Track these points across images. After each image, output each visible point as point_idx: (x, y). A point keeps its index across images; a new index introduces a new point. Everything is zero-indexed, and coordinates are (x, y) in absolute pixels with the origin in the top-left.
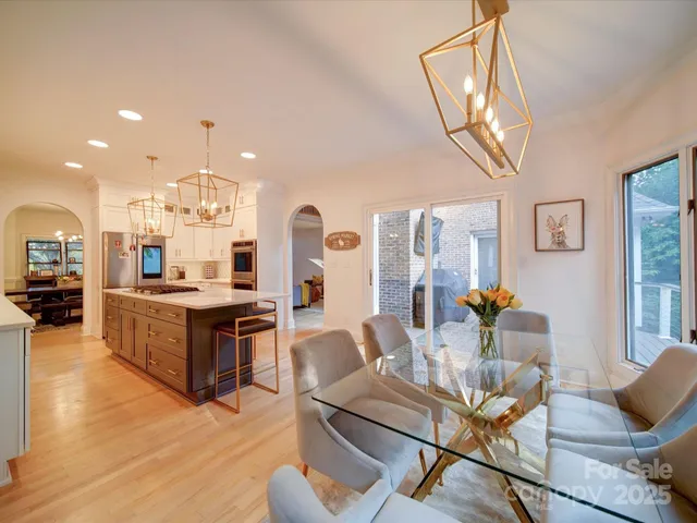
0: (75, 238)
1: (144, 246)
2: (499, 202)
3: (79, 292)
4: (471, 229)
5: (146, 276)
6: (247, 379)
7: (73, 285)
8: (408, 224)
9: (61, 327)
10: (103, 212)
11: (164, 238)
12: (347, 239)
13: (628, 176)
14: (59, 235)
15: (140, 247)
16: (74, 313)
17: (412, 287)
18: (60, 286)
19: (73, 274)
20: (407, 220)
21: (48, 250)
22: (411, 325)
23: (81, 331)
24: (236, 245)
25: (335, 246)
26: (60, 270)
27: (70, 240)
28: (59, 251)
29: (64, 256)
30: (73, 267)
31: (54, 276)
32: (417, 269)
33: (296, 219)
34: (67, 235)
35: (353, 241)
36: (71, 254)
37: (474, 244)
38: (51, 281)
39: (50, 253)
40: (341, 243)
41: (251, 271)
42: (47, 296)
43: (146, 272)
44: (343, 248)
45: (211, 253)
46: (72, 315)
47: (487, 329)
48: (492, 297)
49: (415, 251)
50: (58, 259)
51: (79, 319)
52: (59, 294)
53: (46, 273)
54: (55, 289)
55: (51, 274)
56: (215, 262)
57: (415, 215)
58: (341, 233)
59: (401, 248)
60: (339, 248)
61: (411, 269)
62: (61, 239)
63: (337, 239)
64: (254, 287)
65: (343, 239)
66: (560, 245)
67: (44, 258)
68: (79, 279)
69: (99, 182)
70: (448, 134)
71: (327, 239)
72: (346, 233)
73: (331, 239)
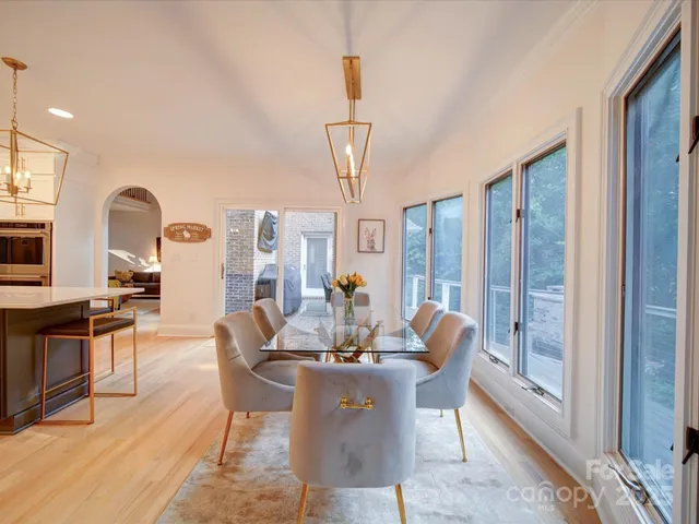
2: (336, 214)
4: (303, 230)
6: (83, 390)
8: (253, 221)
12: (195, 231)
13: (405, 209)
17: (255, 279)
20: (252, 217)
25: (178, 238)
32: (260, 263)
33: (114, 201)
35: (203, 234)
37: (304, 242)
40: (187, 235)
41: (39, 264)
44: (189, 241)
47: (348, 300)
48: (353, 279)
49: (259, 247)
57: (260, 215)
58: (186, 224)
59: (245, 243)
60: (183, 240)
61: (255, 263)
63: (182, 230)
65: (189, 231)
66: (372, 250)
70: (339, 178)
71: (167, 229)
72: (193, 225)
73: (172, 229)
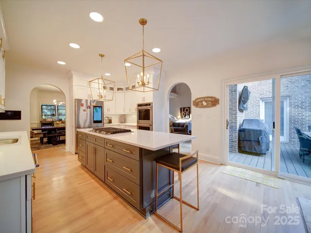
0: (61, 103)
1: (94, 107)
3: (64, 129)
4: (261, 97)
5: (95, 122)
7: (61, 125)
9: (56, 146)
10: (75, 88)
11: (102, 102)
12: (209, 101)
14: (55, 102)
15: (92, 107)
16: (61, 138)
17: (238, 129)
18: (55, 126)
19: (60, 120)
20: (236, 91)
21: (51, 109)
22: (237, 152)
23: (65, 149)
24: (139, 105)
25: (200, 105)
26: (55, 118)
27: (60, 104)
28: (55, 109)
29: (57, 112)
30: (61, 117)
31: (53, 121)
32: (240, 119)
34: (58, 102)
35: (214, 102)
36: (60, 111)
37: (262, 105)
38: (51, 124)
39: (51, 111)
40: (205, 104)
41: (149, 120)
42: (50, 131)
43: (95, 119)
44: (206, 107)
45: (124, 110)
46: (61, 139)
49: (239, 109)
50: (54, 113)
51: (64, 142)
52: (55, 130)
53: (49, 120)
54: (53, 127)
55: (52, 120)
56: (124, 115)
57: (240, 88)
58: (204, 98)
60: (203, 107)
61: (238, 119)
62: (56, 103)
63: (202, 101)
64: (151, 128)
65: (206, 101)
67: (49, 113)
68: (64, 122)
69: (73, 73)
71: (194, 102)
72: (208, 97)
73: (197, 101)
